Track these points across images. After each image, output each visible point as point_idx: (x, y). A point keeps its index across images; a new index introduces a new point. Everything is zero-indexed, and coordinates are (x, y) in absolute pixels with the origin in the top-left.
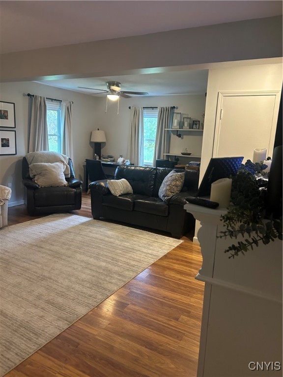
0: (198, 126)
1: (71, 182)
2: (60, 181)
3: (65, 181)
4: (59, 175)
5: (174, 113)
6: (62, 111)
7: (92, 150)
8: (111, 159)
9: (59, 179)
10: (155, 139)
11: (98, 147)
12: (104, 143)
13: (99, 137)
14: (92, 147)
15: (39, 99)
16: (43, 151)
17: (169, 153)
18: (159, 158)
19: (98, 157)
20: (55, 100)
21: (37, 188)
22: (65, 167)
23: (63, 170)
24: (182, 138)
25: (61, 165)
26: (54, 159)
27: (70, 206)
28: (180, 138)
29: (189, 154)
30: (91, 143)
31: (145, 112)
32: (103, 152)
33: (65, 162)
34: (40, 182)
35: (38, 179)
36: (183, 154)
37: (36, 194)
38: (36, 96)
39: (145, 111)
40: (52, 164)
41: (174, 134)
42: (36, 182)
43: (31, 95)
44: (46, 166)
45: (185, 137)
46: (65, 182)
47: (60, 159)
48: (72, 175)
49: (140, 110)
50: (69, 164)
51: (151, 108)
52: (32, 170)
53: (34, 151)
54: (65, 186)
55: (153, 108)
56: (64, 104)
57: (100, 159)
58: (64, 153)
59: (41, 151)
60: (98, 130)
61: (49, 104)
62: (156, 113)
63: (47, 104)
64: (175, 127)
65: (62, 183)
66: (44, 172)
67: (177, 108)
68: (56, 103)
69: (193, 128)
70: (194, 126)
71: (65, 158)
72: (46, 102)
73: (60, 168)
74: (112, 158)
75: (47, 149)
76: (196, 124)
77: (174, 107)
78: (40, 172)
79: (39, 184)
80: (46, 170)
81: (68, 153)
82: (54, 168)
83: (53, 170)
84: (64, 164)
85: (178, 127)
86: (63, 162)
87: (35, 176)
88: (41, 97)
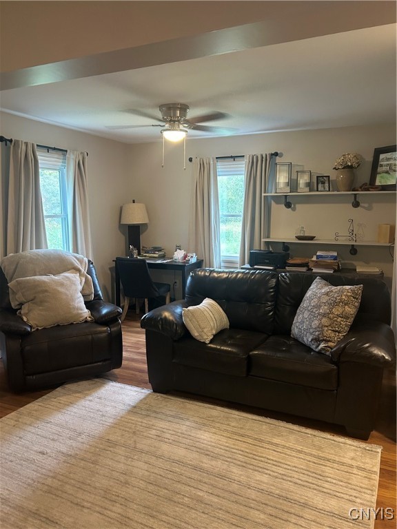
0: (327, 185)
1: (99, 311)
2: (75, 312)
3: (86, 310)
4: (73, 300)
5: (276, 164)
6: (68, 171)
7: (122, 239)
8: (161, 253)
9: (74, 308)
10: (242, 214)
11: (133, 234)
12: (145, 225)
13: (136, 216)
14: (124, 234)
15: (24, 147)
16: (35, 250)
17: (268, 237)
18: (251, 247)
19: (136, 251)
20: (54, 149)
21: (29, 334)
22: (84, 280)
23: (80, 288)
24: (294, 210)
25: (75, 277)
26: (60, 265)
27: (100, 363)
28: (290, 209)
29: (312, 238)
30: (122, 227)
31: (220, 166)
32: (145, 240)
33: (83, 270)
34: (34, 318)
35: (29, 311)
36: (299, 238)
37: (27, 348)
38: (17, 142)
39: (218, 164)
40: (56, 278)
41: (277, 203)
42: (25, 319)
43: (6, 140)
44: (44, 282)
45: (297, 206)
46: (86, 313)
47: (72, 264)
48: (96, 295)
49: (212, 163)
50: (89, 272)
51: (231, 157)
52: (14, 293)
53: (17, 251)
54: (86, 322)
55: (234, 158)
56: (72, 158)
57: (139, 254)
58: (76, 250)
59: (31, 252)
60: (134, 202)
61: (42, 158)
62: (242, 166)
63: (39, 157)
64: (281, 189)
65: (79, 315)
66: (40, 295)
67: (281, 155)
68: (56, 156)
69: (317, 191)
70: (320, 185)
71: (81, 261)
72: (38, 153)
73: (73, 283)
74: (160, 251)
75: (44, 245)
76: (323, 183)
77: (276, 154)
78: (32, 297)
79: (31, 323)
80: (46, 291)
81: (82, 249)
82: (62, 285)
83: (60, 289)
84: (80, 275)
85: (288, 189)
86: (79, 271)
87: (21, 304)
88: (26, 144)
